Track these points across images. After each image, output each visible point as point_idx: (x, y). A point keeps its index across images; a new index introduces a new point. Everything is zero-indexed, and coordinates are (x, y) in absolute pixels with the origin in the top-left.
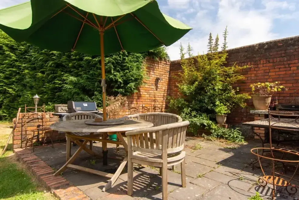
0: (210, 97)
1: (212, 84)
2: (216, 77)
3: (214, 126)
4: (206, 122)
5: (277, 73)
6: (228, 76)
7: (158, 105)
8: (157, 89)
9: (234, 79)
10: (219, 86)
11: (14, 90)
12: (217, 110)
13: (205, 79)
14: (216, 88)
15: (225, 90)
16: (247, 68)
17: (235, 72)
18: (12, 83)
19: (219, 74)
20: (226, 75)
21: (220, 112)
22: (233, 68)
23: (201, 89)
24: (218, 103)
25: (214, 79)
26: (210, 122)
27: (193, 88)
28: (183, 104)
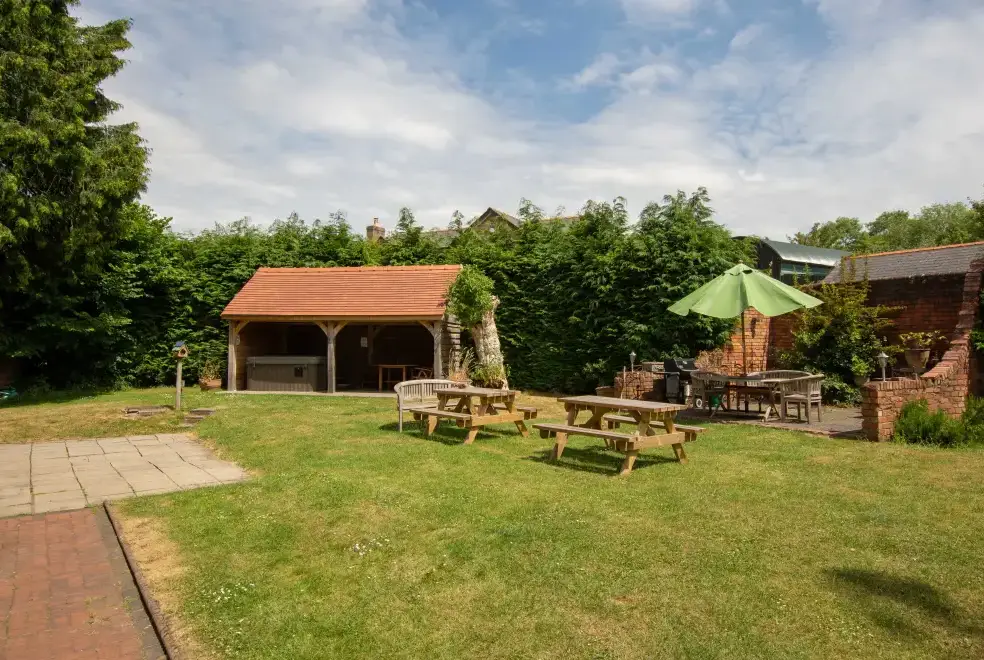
0: (843, 350)
1: (846, 332)
2: (852, 322)
3: (850, 390)
4: (837, 385)
5: (941, 318)
6: (871, 321)
7: (756, 360)
8: (753, 336)
9: (878, 325)
10: (856, 335)
11: (518, 340)
12: (853, 369)
13: (834, 324)
14: (852, 338)
15: (865, 339)
16: (898, 311)
17: (881, 315)
18: (514, 329)
19: (857, 318)
20: (866, 319)
21: (857, 371)
22: (878, 308)
23: (828, 340)
24: (855, 358)
25: (849, 324)
26: (845, 385)
27: (817, 337)
28: (803, 360)
